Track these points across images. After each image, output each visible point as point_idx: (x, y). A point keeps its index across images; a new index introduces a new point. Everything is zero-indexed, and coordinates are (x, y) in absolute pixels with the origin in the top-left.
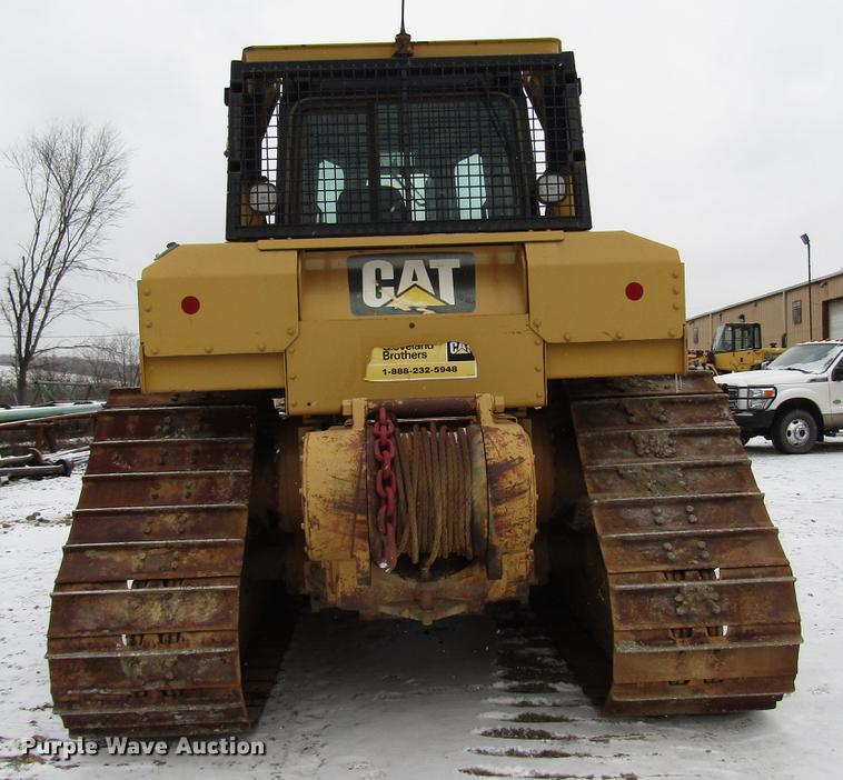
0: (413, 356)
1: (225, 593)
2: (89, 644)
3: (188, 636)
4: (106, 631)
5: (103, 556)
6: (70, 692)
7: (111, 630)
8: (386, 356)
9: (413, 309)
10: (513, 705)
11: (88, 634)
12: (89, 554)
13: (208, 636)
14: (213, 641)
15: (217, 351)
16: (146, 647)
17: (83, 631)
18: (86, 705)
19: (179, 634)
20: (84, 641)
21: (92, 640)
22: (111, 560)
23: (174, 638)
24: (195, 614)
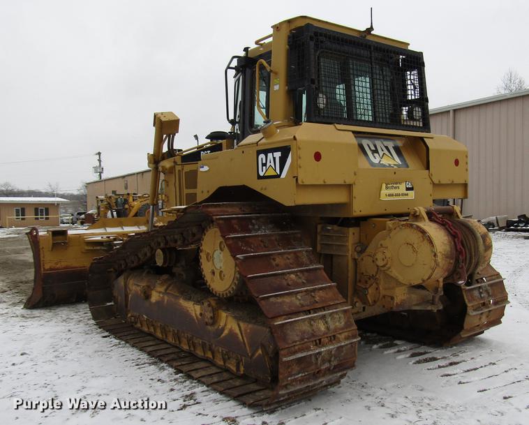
0: (395, 188)
1: (345, 311)
2: (299, 349)
3: (339, 336)
4: (306, 340)
5: (280, 300)
6: (289, 379)
7: (307, 339)
8: (387, 188)
9: (390, 165)
10: (395, 352)
11: (298, 343)
12: (272, 300)
13: (346, 334)
14: (349, 336)
15: (328, 182)
16: (323, 346)
17: (296, 342)
18: (293, 385)
19: (334, 336)
20: (296, 348)
21: (300, 346)
22: (284, 302)
23: (333, 338)
24: (337, 324)
